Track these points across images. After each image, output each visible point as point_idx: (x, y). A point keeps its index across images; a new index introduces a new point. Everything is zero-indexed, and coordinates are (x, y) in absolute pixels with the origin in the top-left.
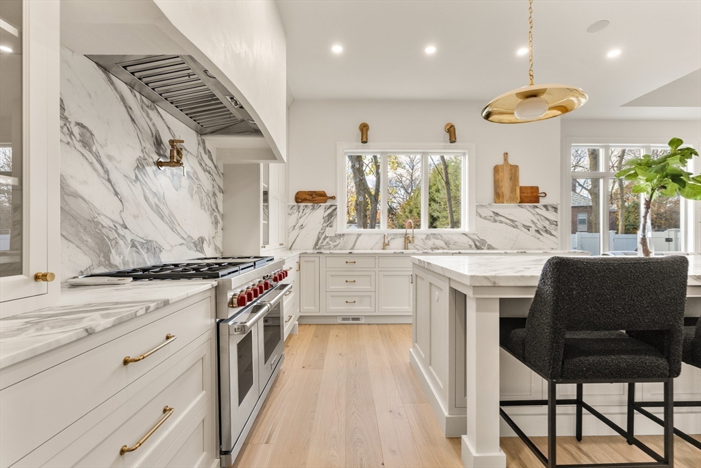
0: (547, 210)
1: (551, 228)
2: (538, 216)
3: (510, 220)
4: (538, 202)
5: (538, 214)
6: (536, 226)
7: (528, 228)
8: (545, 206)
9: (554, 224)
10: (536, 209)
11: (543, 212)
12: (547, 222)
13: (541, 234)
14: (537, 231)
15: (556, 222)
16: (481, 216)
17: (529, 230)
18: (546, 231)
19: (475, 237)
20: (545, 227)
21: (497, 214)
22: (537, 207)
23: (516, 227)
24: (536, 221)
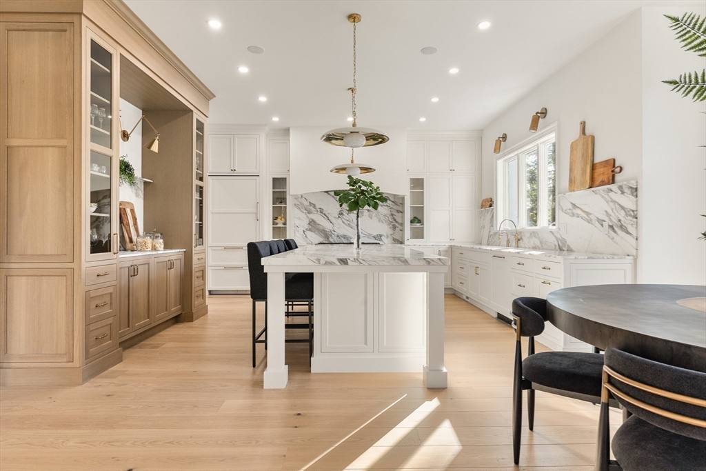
0: (623, 193)
1: (628, 221)
2: (612, 204)
3: (585, 212)
4: (613, 182)
5: (613, 201)
6: (611, 220)
7: (601, 222)
8: (620, 188)
9: (630, 215)
10: (611, 194)
11: (617, 196)
12: (623, 213)
13: (615, 232)
14: (611, 227)
15: (633, 211)
16: (562, 210)
17: (602, 225)
18: (622, 227)
19: (558, 236)
20: (620, 221)
21: (574, 205)
22: (611, 191)
23: (589, 221)
24: (610, 211)
